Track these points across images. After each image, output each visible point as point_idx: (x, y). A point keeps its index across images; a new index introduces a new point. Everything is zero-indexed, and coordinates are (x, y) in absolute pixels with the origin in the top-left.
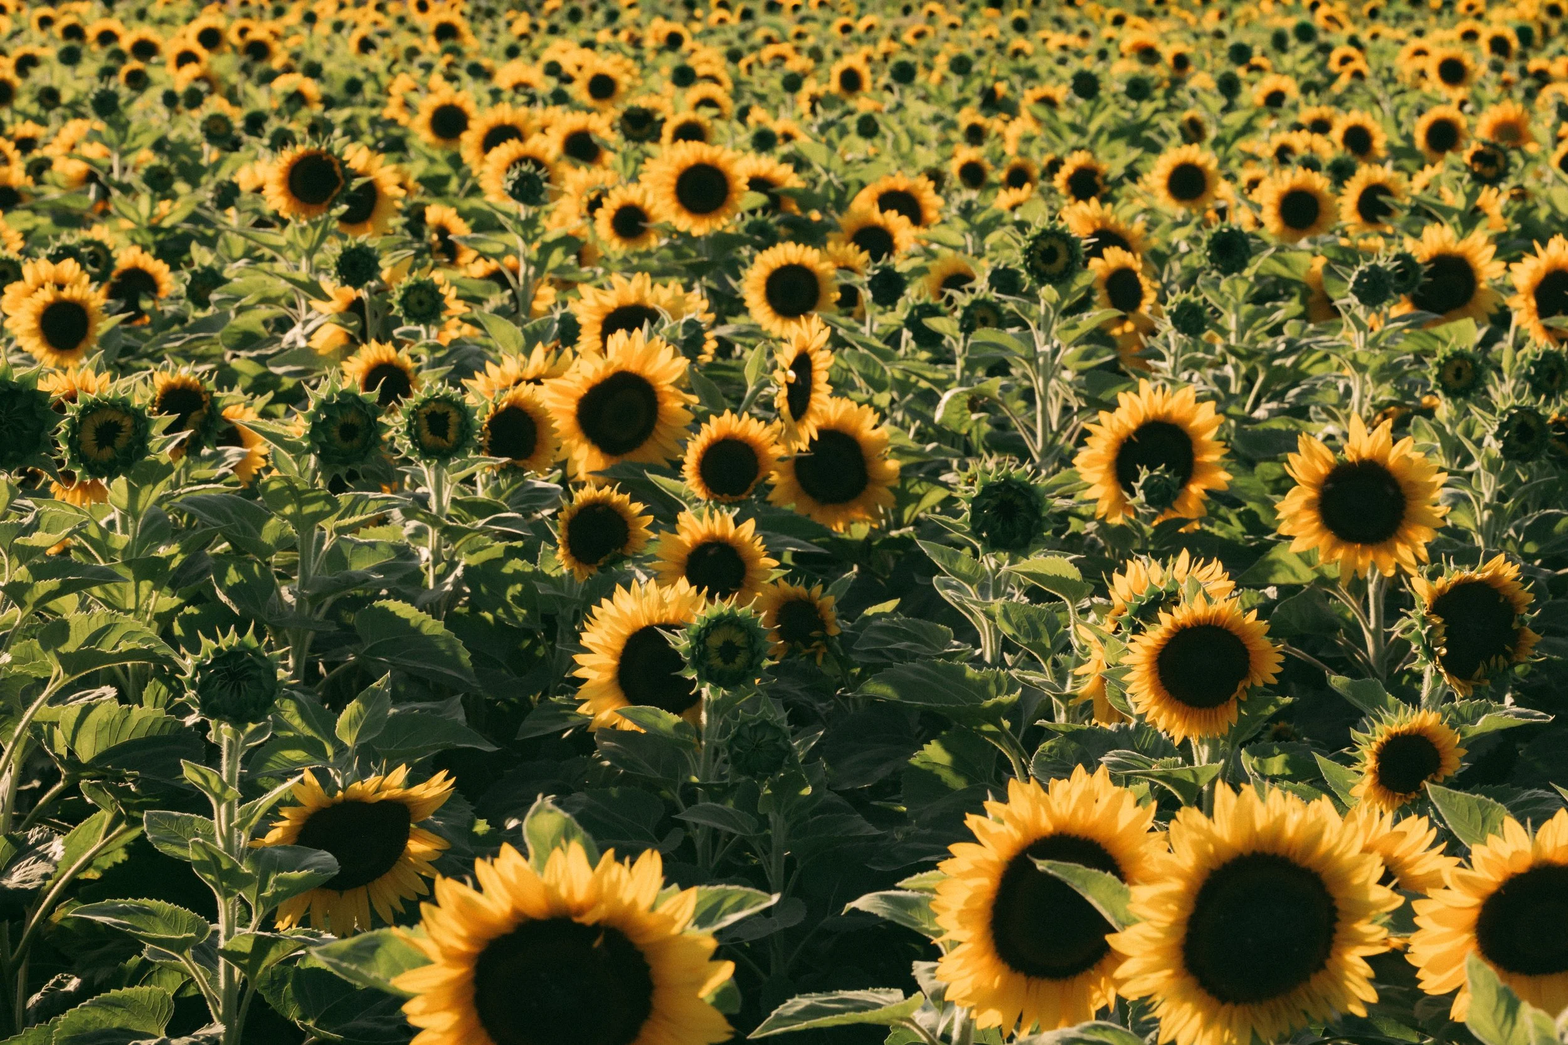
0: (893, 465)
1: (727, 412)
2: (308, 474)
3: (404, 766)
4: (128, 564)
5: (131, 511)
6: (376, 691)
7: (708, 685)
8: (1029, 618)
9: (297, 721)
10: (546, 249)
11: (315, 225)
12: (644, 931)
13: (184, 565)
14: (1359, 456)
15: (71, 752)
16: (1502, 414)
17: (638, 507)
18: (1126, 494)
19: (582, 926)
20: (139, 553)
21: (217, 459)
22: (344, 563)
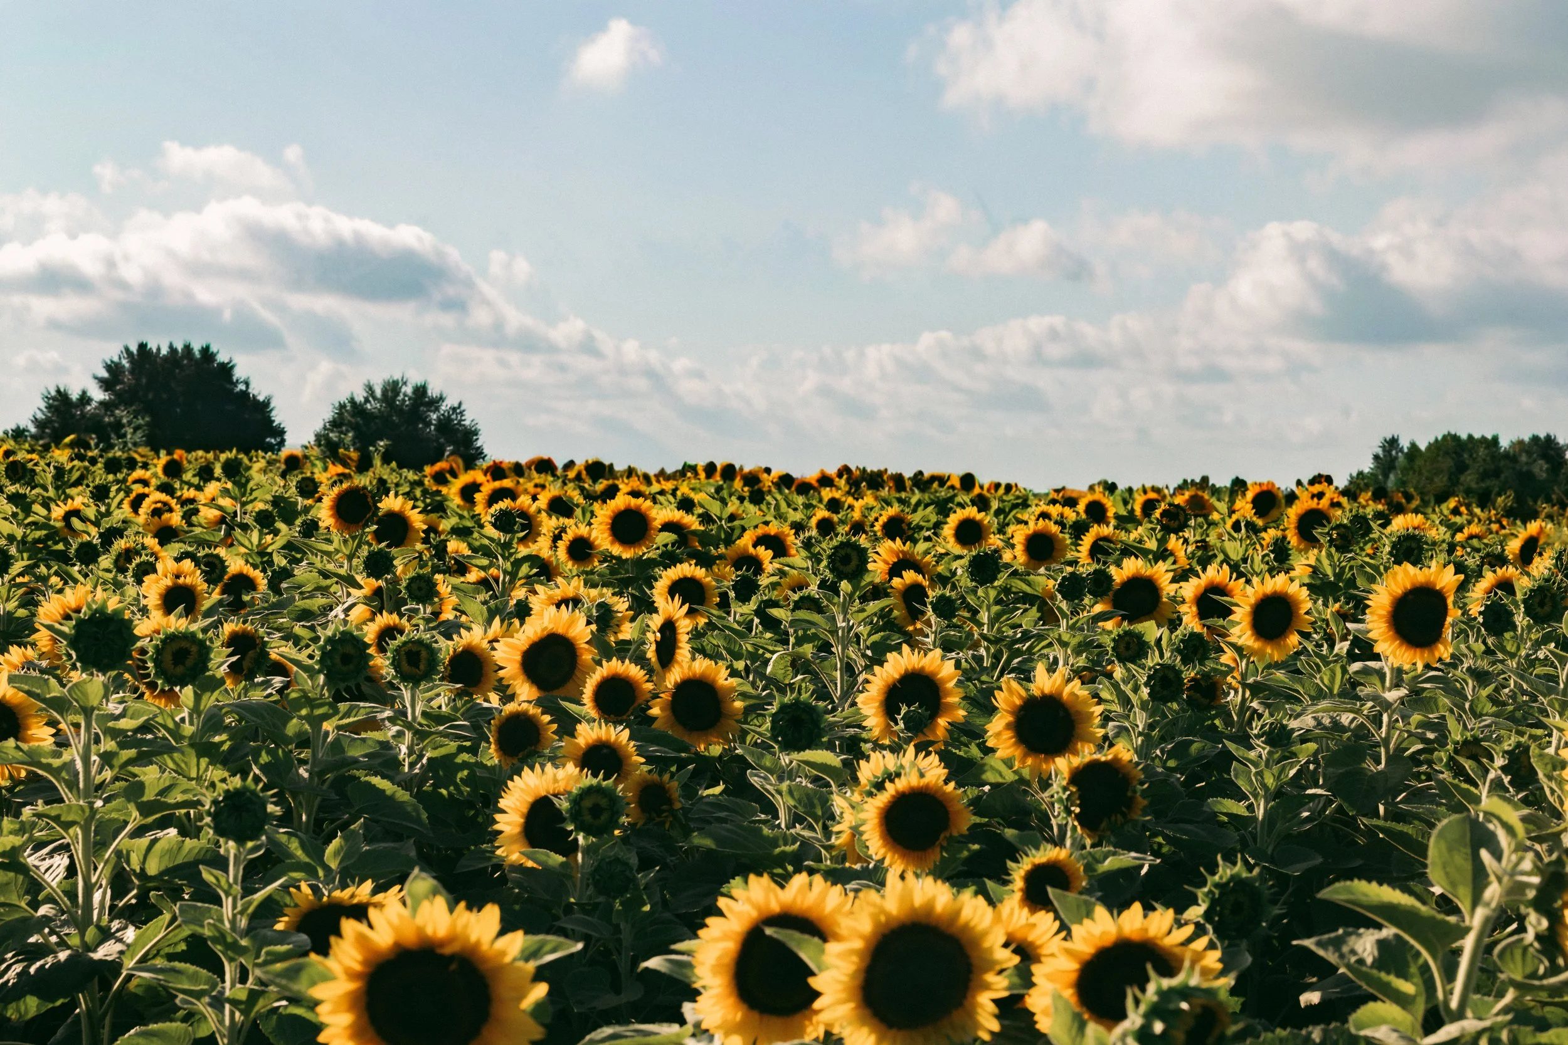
0: (739, 704)
1: (614, 659)
2: (319, 689)
3: (370, 881)
4: (191, 745)
5: (195, 710)
6: (353, 831)
7: (582, 834)
8: (808, 795)
9: (299, 853)
10: (518, 564)
11: (354, 538)
12: (484, 959)
13: (231, 748)
14: (1042, 692)
15: (143, 869)
16: (1150, 669)
17: (547, 718)
18: (892, 724)
19: (442, 956)
20: (201, 738)
21: (267, 684)
22: (343, 751)
